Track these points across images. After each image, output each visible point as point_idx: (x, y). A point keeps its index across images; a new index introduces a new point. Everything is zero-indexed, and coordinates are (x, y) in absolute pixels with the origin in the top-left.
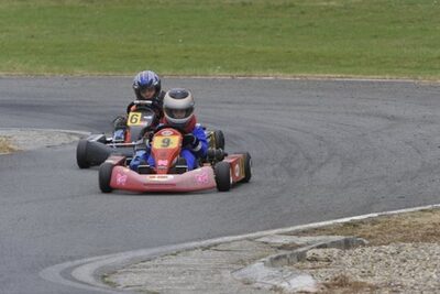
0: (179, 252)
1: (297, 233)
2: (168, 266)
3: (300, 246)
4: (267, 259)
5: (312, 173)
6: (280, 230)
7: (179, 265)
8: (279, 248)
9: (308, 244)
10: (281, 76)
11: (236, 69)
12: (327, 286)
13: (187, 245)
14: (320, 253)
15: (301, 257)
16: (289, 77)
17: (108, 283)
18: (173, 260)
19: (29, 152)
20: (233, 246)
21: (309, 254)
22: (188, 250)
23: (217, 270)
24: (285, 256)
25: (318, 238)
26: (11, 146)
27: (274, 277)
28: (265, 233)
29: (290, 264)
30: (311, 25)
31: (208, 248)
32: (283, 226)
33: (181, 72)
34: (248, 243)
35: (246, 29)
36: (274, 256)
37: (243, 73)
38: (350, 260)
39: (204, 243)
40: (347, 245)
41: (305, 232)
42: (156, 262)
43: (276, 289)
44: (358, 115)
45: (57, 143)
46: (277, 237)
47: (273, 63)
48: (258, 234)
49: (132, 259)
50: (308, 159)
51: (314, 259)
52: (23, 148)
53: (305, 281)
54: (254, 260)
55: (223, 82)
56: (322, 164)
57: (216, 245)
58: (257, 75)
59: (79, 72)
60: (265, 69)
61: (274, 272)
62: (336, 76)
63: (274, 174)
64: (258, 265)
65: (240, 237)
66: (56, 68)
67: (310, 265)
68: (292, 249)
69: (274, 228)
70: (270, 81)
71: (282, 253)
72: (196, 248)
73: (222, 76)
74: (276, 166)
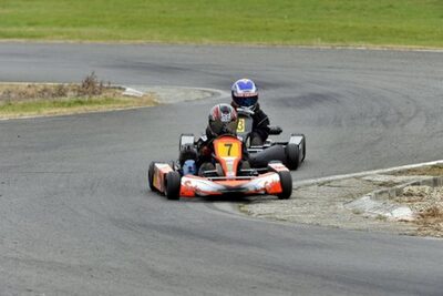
0: (300, 187)
1: (394, 173)
3: (398, 184)
4: (372, 194)
5: (403, 125)
6: (381, 171)
8: (380, 185)
9: (403, 182)
10: (372, 46)
11: (334, 40)
12: (422, 216)
13: (306, 182)
14: (414, 189)
15: (399, 193)
16: (378, 48)
17: (243, 211)
19: (170, 105)
20: (342, 183)
21: (406, 190)
22: (307, 185)
23: (332, 202)
24: (386, 192)
25: (412, 177)
26: (155, 100)
27: (379, 208)
28: (368, 173)
29: (391, 198)
30: (391, 6)
31: (323, 184)
32: (382, 168)
33: (288, 42)
34: (355, 180)
35: (337, 9)
36: (378, 191)
37: (340, 43)
38: (439, 195)
39: (319, 180)
40: (435, 183)
41: (400, 173)
43: (380, 218)
44: (436, 79)
45: (193, 98)
46: (378, 176)
47: (363, 36)
48: (363, 173)
50: (399, 113)
51: (410, 194)
52: (165, 102)
53: (404, 212)
54: (361, 194)
56: (411, 118)
57: (329, 182)
58: (352, 46)
59: (206, 41)
60: (357, 41)
61: (379, 204)
62: (416, 48)
63: (372, 125)
64: (364, 198)
65: (347, 176)
66: (186, 38)
67: (406, 199)
68: (391, 186)
69: (375, 169)
70: (362, 51)
71: (383, 189)
72: (313, 184)
73: (324, 46)
74: (374, 119)
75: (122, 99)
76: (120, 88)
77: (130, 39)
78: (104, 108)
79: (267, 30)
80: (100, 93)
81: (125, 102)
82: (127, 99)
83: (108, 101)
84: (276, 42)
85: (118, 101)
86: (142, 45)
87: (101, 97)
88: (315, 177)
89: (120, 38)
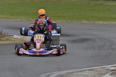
0: (82, 71)
2: (79, 75)
4: (110, 73)
7: (82, 75)
8: (112, 71)
10: (104, 22)
13: (84, 69)
16: (107, 23)
18: (80, 73)
20: (97, 70)
22: (84, 70)
24: (115, 73)
26: (25, 40)
28: (107, 66)
31: (90, 70)
32: (112, 64)
34: (102, 69)
36: (112, 73)
39: (89, 69)
42: (75, 74)
46: (111, 67)
47: (100, 19)
48: (105, 66)
49: (68, 73)
54: (105, 74)
55: (87, 24)
57: (93, 69)
63: (107, 50)
64: (107, 75)
65: (100, 67)
70: (101, 24)
72: (87, 70)
73: (86, 22)
74: (108, 47)
75: (13, 39)
76: (12, 35)
77: (14, 19)
78: (6, 42)
79: (64, 17)
80: (4, 37)
81: (14, 40)
82: (14, 39)
83: (7, 40)
84: (68, 21)
85: (11, 40)
86: (19, 21)
87: (5, 39)
88: (87, 67)
89: (10, 18)
